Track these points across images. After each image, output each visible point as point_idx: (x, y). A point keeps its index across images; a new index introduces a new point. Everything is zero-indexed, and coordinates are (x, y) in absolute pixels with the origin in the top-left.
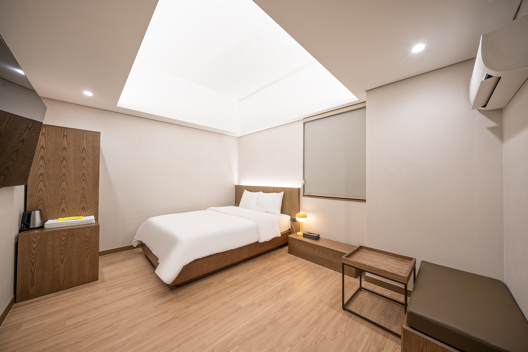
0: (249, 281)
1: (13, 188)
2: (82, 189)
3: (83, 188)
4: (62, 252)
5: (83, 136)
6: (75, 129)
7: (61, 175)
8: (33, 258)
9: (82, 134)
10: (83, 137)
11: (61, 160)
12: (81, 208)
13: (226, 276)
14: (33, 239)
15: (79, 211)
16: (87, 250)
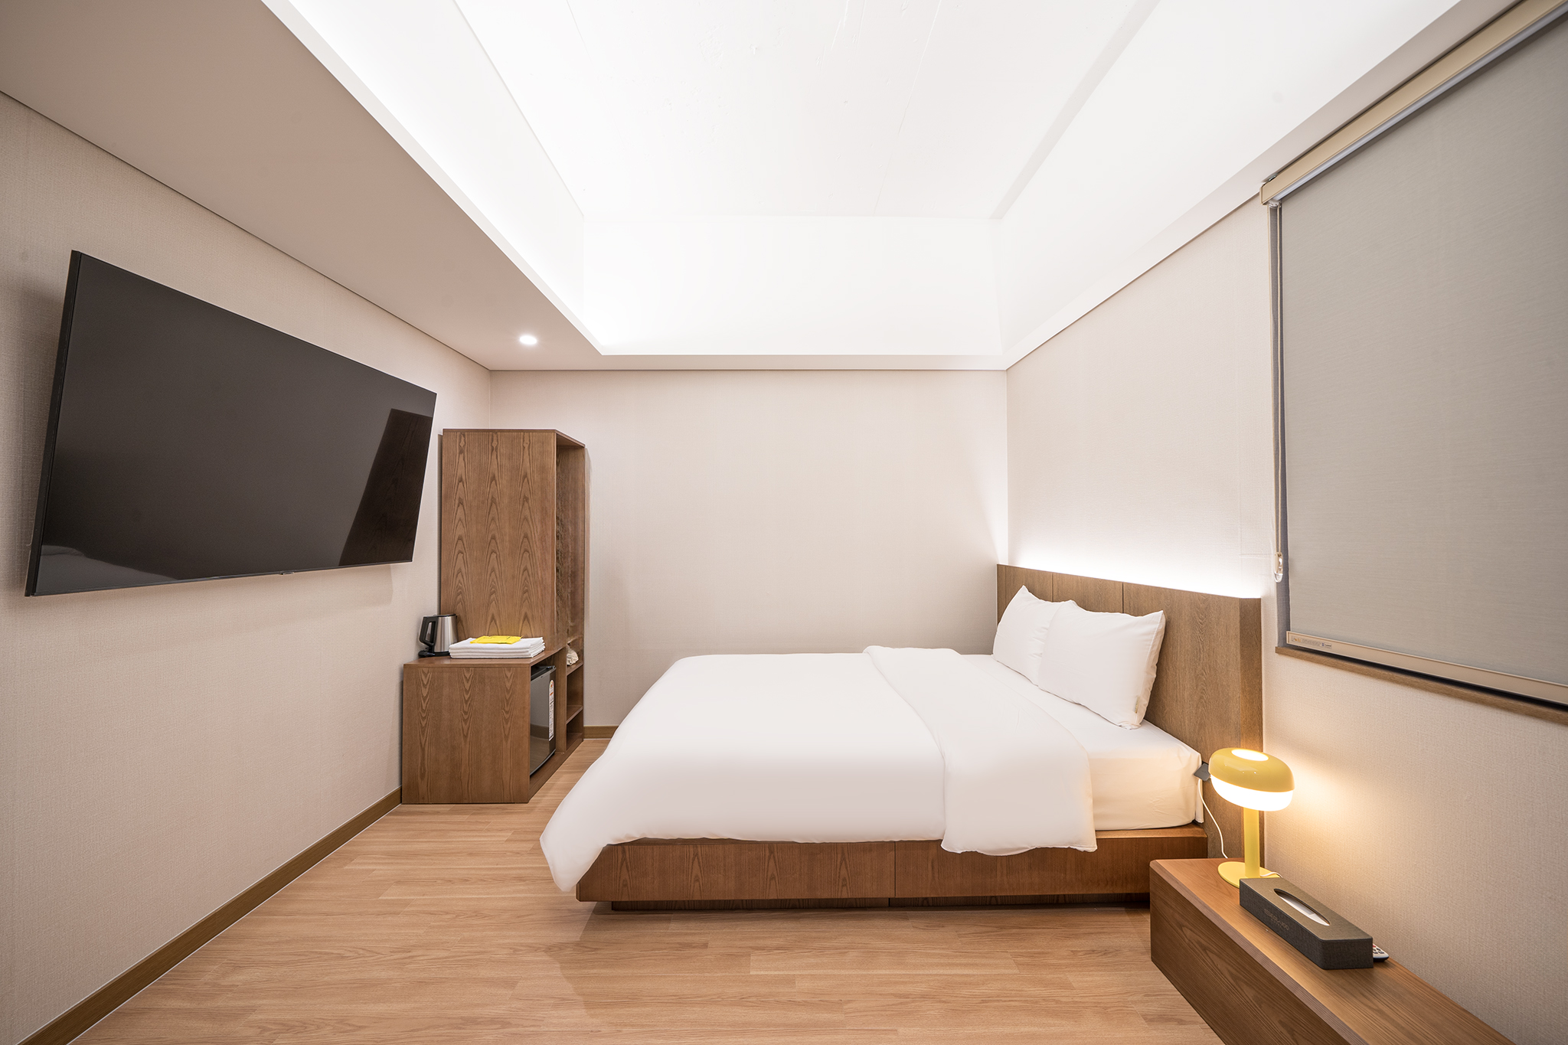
0: (824, 1016)
1: (389, 568)
2: (524, 571)
3: (526, 569)
4: (466, 717)
5: (525, 445)
6: (509, 431)
7: (489, 539)
8: (424, 718)
9: (522, 440)
10: (524, 448)
11: (489, 505)
12: (522, 617)
13: (768, 942)
14: (423, 677)
15: (519, 623)
16: (507, 721)
